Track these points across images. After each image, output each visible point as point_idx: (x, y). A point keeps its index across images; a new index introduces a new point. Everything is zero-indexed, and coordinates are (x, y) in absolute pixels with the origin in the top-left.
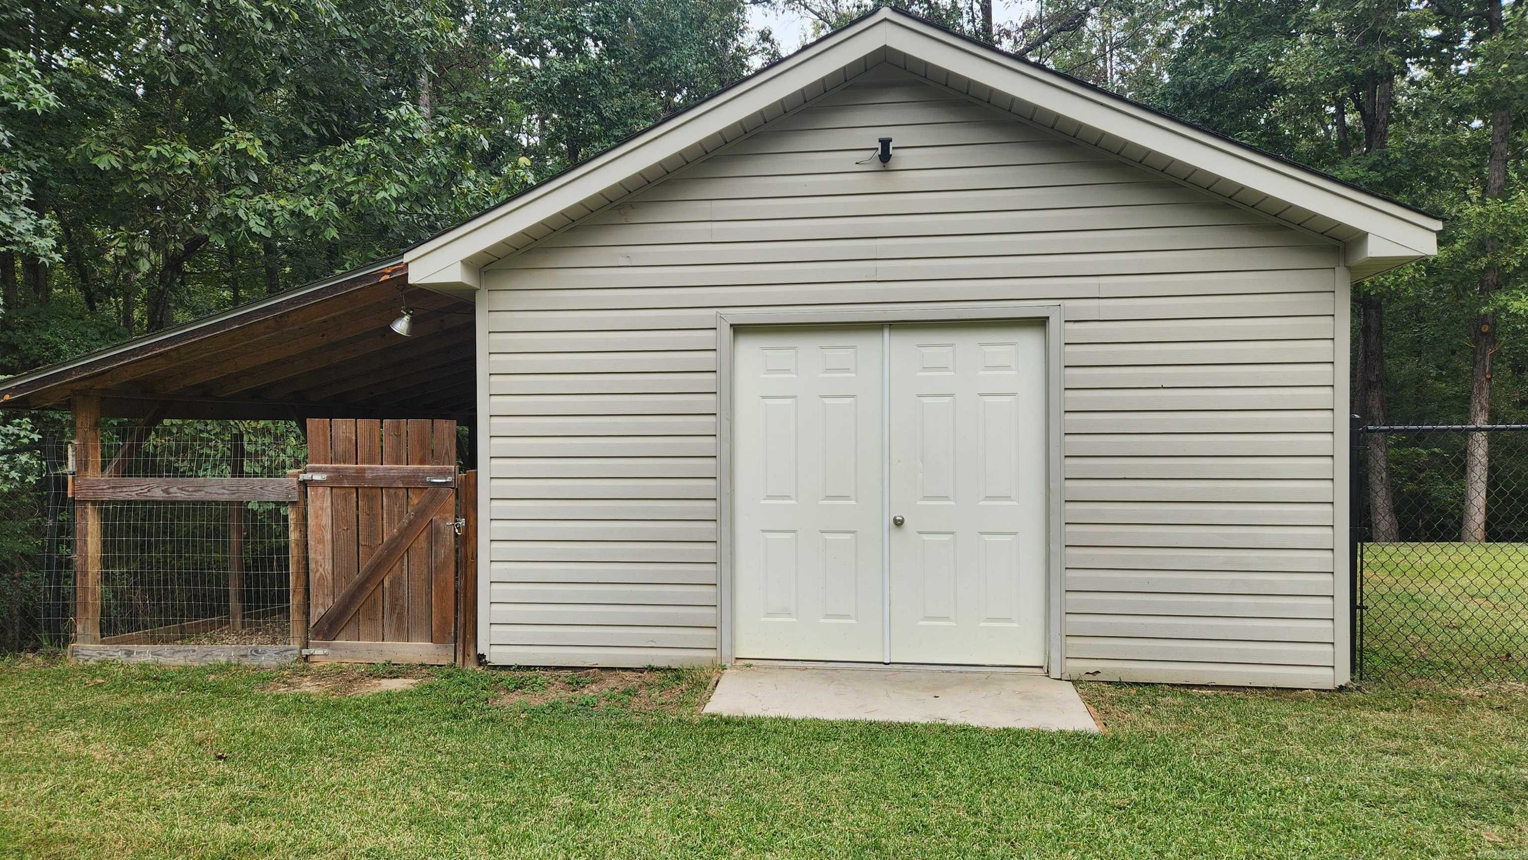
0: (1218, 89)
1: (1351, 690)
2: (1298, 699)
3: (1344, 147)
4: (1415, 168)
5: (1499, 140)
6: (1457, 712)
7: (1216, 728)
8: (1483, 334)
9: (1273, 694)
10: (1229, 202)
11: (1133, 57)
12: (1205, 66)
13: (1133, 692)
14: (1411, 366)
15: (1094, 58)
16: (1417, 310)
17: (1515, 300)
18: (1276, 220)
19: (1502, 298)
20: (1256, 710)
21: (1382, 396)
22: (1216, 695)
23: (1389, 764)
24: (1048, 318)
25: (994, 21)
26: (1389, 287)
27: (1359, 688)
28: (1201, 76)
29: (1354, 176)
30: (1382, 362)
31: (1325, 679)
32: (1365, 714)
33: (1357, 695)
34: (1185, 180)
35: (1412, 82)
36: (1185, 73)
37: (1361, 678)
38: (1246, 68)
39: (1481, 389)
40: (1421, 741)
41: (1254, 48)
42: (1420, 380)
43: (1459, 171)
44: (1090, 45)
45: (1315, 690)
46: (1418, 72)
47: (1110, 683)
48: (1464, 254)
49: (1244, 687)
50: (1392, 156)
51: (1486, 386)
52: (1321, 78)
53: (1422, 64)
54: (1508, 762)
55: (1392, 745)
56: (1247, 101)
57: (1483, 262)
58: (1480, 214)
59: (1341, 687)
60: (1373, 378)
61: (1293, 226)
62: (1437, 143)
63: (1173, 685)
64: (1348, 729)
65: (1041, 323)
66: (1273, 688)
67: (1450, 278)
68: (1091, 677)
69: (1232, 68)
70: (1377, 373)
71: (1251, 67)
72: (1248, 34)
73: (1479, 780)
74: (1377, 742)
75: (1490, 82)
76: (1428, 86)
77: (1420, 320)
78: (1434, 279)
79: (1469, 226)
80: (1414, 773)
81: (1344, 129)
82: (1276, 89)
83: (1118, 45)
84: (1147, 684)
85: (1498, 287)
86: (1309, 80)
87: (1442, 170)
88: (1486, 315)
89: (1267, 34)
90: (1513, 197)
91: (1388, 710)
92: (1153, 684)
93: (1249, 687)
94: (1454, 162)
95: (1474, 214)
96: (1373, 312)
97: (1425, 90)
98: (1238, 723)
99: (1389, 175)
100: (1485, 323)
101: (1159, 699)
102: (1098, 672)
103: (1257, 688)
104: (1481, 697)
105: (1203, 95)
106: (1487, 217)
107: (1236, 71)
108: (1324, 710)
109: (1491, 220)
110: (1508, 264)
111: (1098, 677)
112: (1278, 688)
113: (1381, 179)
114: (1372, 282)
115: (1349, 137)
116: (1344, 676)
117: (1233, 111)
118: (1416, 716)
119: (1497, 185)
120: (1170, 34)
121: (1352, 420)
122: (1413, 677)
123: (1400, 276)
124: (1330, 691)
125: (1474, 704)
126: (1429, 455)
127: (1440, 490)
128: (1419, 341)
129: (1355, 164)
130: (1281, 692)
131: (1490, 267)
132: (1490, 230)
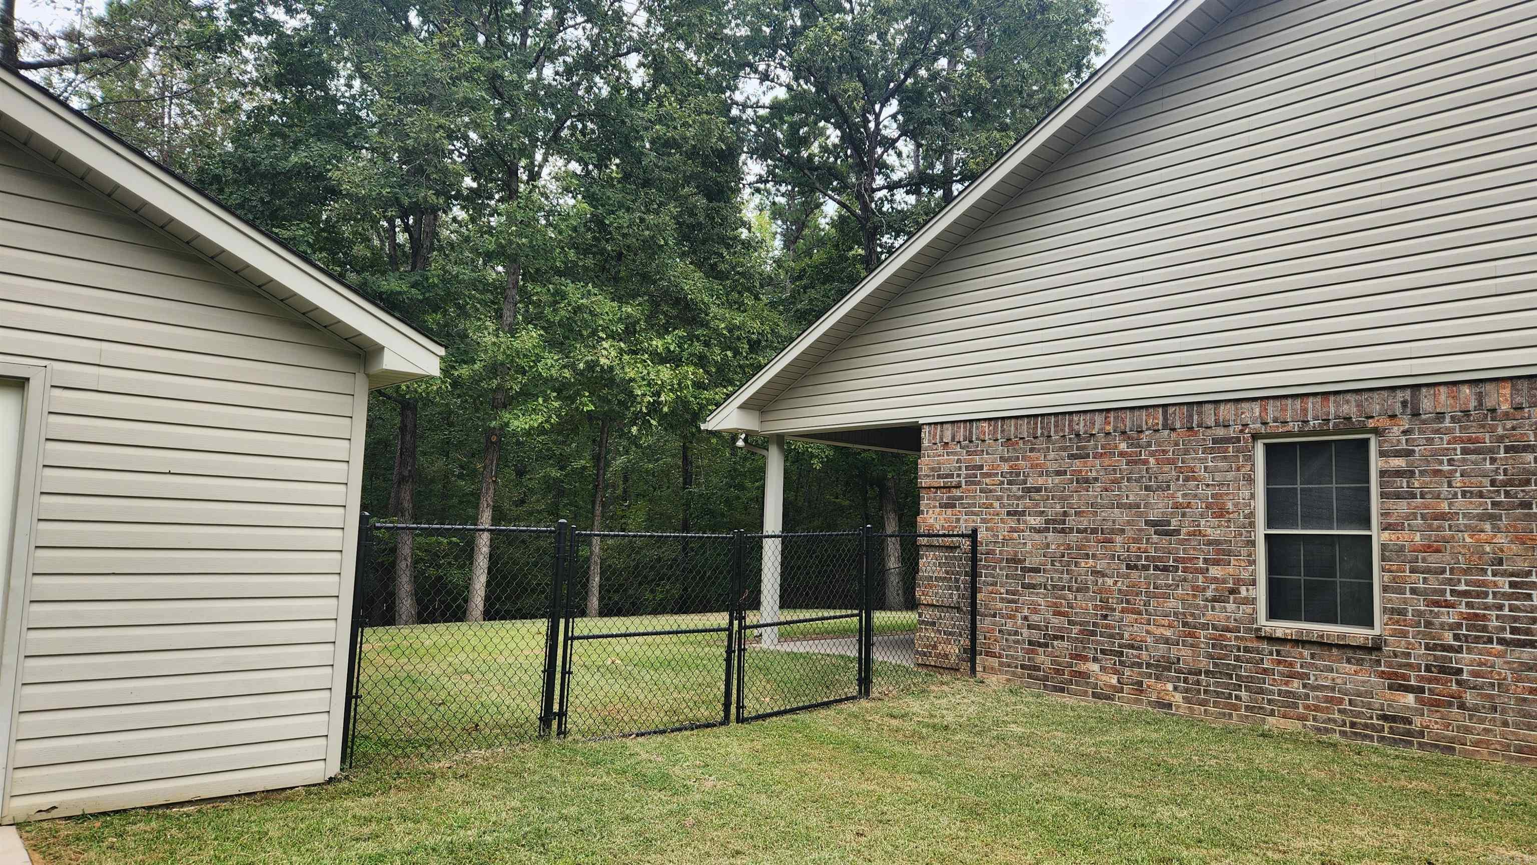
0: (279, 174)
1: (339, 781)
2: (288, 799)
3: (394, 262)
4: (448, 294)
5: (511, 286)
6: (428, 786)
7: (189, 849)
8: (492, 443)
9: (262, 798)
10: (259, 291)
11: (196, 113)
12: (269, 148)
13: (98, 824)
14: (440, 464)
15: (149, 100)
16: (447, 417)
17: (515, 419)
18: (304, 318)
19: (506, 416)
20: (239, 821)
21: (412, 490)
22: (199, 811)
23: (359, 851)
24: (28, 379)
25: (17, 14)
26: (421, 394)
27: (347, 778)
28: (263, 156)
29: (398, 289)
30: (414, 458)
31: (316, 773)
32: (348, 803)
33: (346, 785)
34: (212, 258)
35: (454, 220)
36: (247, 147)
37: (350, 768)
38: (307, 163)
39: (488, 489)
40: (392, 821)
41: (317, 147)
42: (446, 477)
43: (481, 304)
44: (146, 83)
45: (305, 786)
46: (457, 212)
47: (70, 818)
48: (481, 373)
49: (231, 796)
50: (431, 281)
51: (492, 487)
52: (373, 193)
53: (463, 208)
54: (460, 827)
55: (366, 830)
56: (308, 194)
57: (495, 383)
58: (494, 344)
59: (331, 778)
60: (406, 473)
61: (318, 327)
62: (466, 278)
63: (150, 808)
64: (329, 822)
65: (19, 384)
66: (263, 792)
67: (470, 393)
68: (44, 816)
69: (294, 159)
70: (409, 468)
71: (312, 163)
72: (312, 132)
73: (434, 850)
74: (353, 830)
75: (504, 238)
76: (467, 227)
77: (451, 424)
78: (458, 392)
79: (486, 351)
80: (380, 855)
81: (395, 246)
82: (334, 192)
83: (178, 95)
84: (116, 812)
85: (505, 406)
86: (363, 192)
87: (468, 300)
88: (494, 428)
89: (330, 138)
90: (518, 335)
91: (369, 795)
92: (125, 811)
93: (236, 795)
94: (478, 295)
95: (490, 343)
96: (409, 413)
97: (464, 230)
98: (216, 839)
99: (427, 295)
100: (493, 434)
101: (128, 828)
102: (54, 808)
103: (245, 794)
104: (450, 768)
105: (263, 176)
106: (499, 347)
107: (297, 162)
108: (310, 806)
109: (502, 350)
110: (511, 388)
111: (54, 814)
112: (268, 791)
113: (420, 297)
114: (408, 387)
115: (399, 253)
116: (334, 767)
117: (293, 200)
118: (393, 796)
119: (508, 322)
120: (237, 105)
121: (362, 517)
122: (396, 757)
123: (432, 385)
124: (319, 784)
125: (443, 775)
126: (449, 543)
127: (455, 576)
128: (448, 443)
129: (401, 279)
130: (270, 795)
131: (499, 388)
132: (500, 357)
